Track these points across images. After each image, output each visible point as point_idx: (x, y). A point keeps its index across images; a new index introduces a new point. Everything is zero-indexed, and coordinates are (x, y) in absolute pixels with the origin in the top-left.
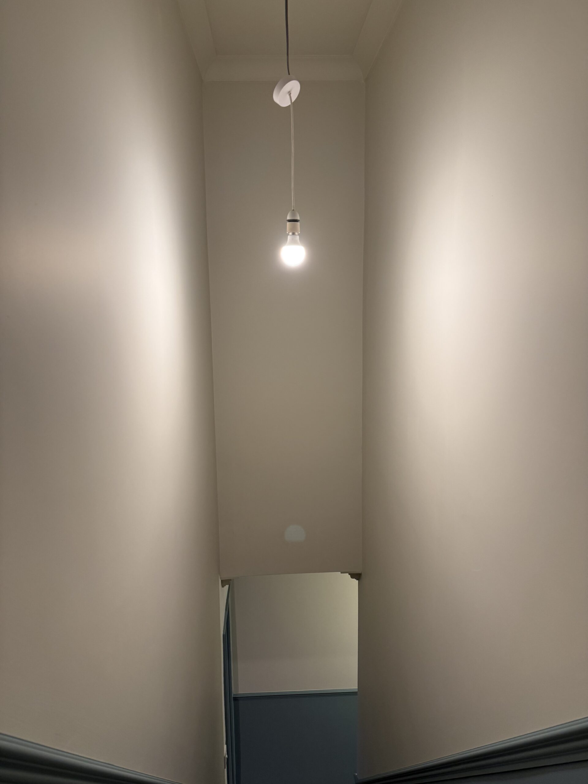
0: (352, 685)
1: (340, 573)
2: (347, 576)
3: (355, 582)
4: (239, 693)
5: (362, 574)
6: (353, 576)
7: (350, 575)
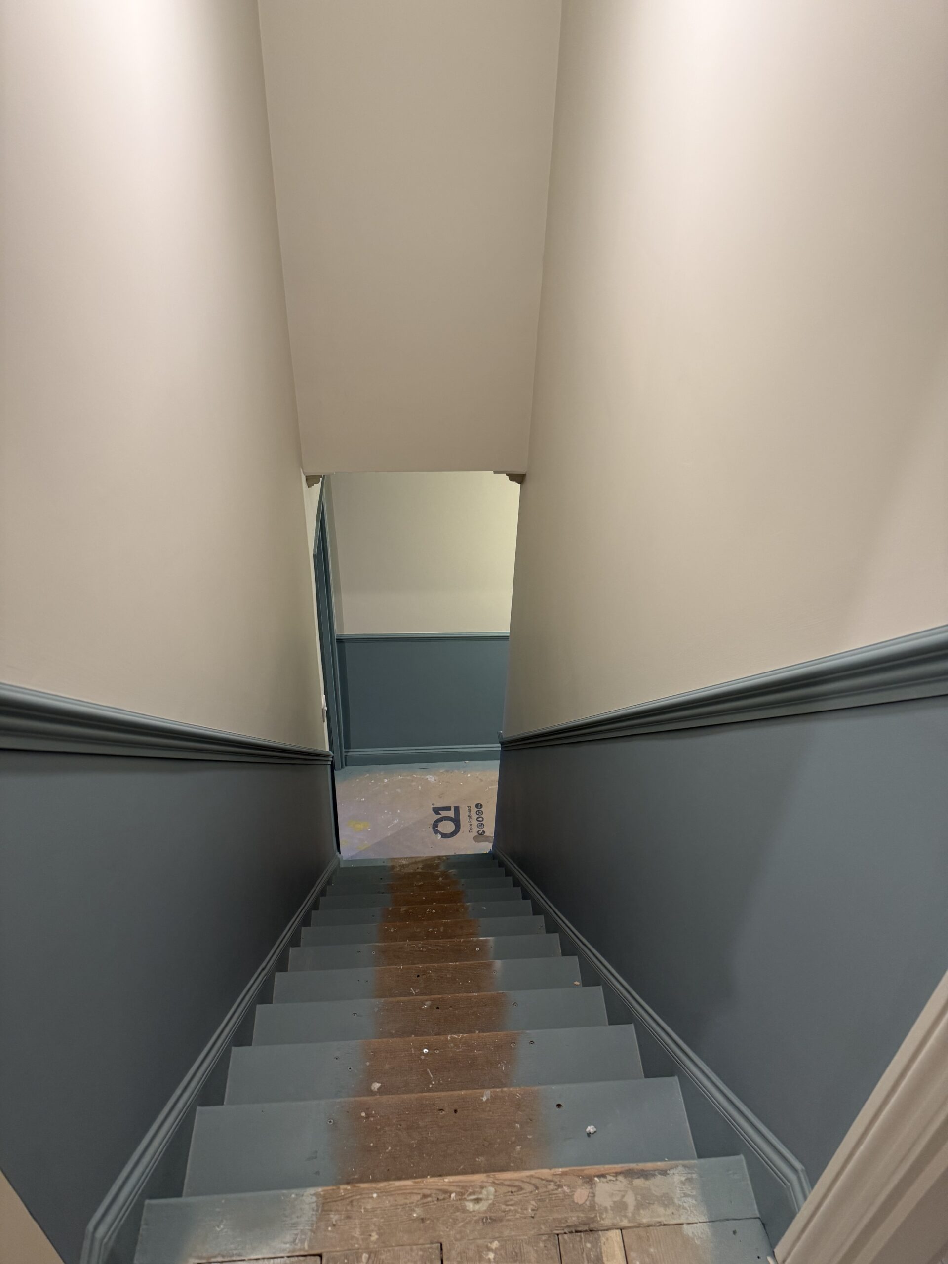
0: (503, 627)
1: (493, 472)
2: (504, 477)
3: (516, 486)
4: (345, 634)
5: (527, 475)
6: (513, 477)
7: (508, 477)
